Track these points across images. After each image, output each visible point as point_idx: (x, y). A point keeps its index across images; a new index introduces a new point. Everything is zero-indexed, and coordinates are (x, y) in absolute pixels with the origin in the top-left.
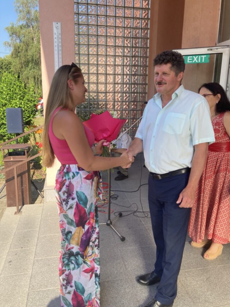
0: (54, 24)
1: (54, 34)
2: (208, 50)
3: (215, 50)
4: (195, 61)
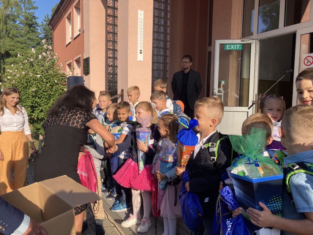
0: (139, 11)
1: (139, 19)
2: (241, 41)
3: (246, 41)
4: (232, 48)
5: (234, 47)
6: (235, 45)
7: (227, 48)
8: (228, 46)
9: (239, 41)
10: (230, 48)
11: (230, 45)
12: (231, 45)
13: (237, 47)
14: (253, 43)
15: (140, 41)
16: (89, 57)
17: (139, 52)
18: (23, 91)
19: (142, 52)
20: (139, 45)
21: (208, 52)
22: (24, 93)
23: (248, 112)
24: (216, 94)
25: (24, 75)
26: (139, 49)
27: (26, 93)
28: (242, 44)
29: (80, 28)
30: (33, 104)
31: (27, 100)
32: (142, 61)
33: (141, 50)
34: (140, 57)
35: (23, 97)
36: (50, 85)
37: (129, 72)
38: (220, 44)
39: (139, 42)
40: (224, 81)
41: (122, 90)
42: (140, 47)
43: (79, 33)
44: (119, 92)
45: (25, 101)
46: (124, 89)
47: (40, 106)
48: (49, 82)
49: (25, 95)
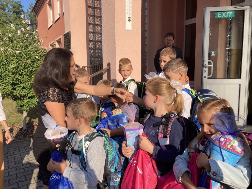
2: (234, 8)
3: (240, 8)
4: (224, 16)
5: (226, 15)
6: (227, 13)
7: (218, 17)
8: (219, 14)
9: (232, 8)
10: (222, 16)
11: (221, 13)
12: (223, 13)
13: (229, 14)
14: (246, 9)
15: (128, 6)
16: (70, 32)
17: (127, 19)
18: (2, 68)
19: (131, 19)
20: (127, 12)
21: (186, 26)
22: (4, 70)
23: (240, 84)
24: (206, 66)
25: (3, 52)
26: (127, 16)
27: (6, 70)
28: (235, 11)
29: (60, 12)
30: (14, 82)
31: (7, 77)
32: (130, 30)
33: (129, 18)
34: (129, 26)
35: (2, 74)
36: (32, 62)
37: (117, 42)
38: (211, 12)
39: (127, 8)
40: (214, 52)
41: (109, 64)
42: (128, 13)
43: (59, 16)
44: (105, 66)
45: (5, 78)
46: (110, 63)
47: (21, 82)
48: (30, 58)
49: (5, 72)
